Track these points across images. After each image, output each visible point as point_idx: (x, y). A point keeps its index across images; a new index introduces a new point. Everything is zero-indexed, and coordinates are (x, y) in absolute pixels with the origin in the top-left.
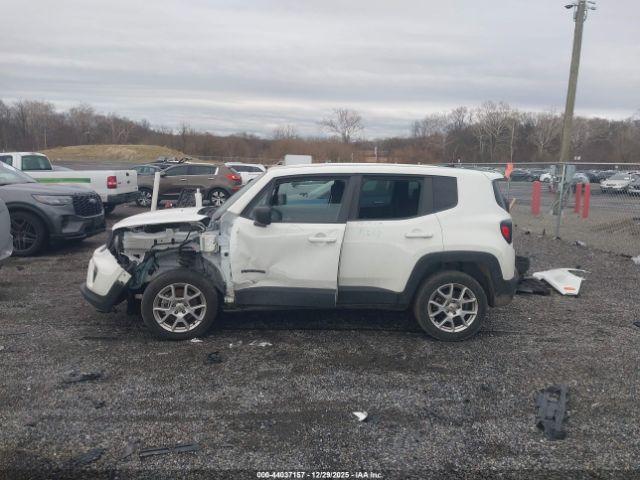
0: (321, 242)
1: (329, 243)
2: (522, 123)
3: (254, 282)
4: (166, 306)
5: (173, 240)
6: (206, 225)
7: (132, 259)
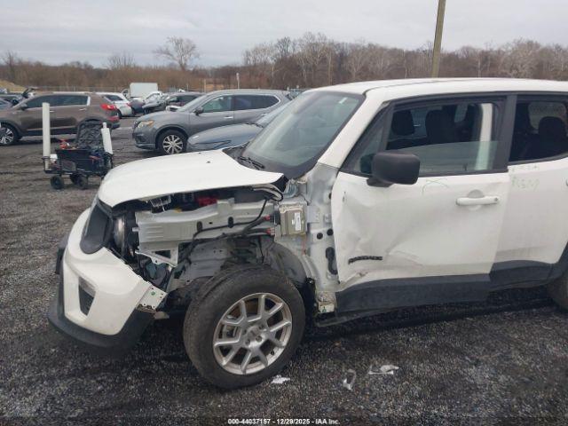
0: (474, 205)
1: (486, 205)
2: (337, 53)
3: (361, 275)
4: (231, 335)
5: (231, 220)
6: (283, 188)
7: (157, 260)
